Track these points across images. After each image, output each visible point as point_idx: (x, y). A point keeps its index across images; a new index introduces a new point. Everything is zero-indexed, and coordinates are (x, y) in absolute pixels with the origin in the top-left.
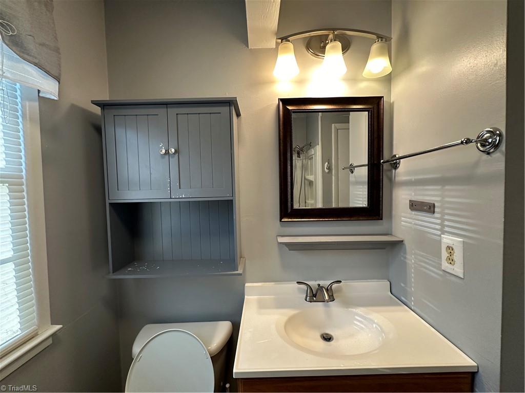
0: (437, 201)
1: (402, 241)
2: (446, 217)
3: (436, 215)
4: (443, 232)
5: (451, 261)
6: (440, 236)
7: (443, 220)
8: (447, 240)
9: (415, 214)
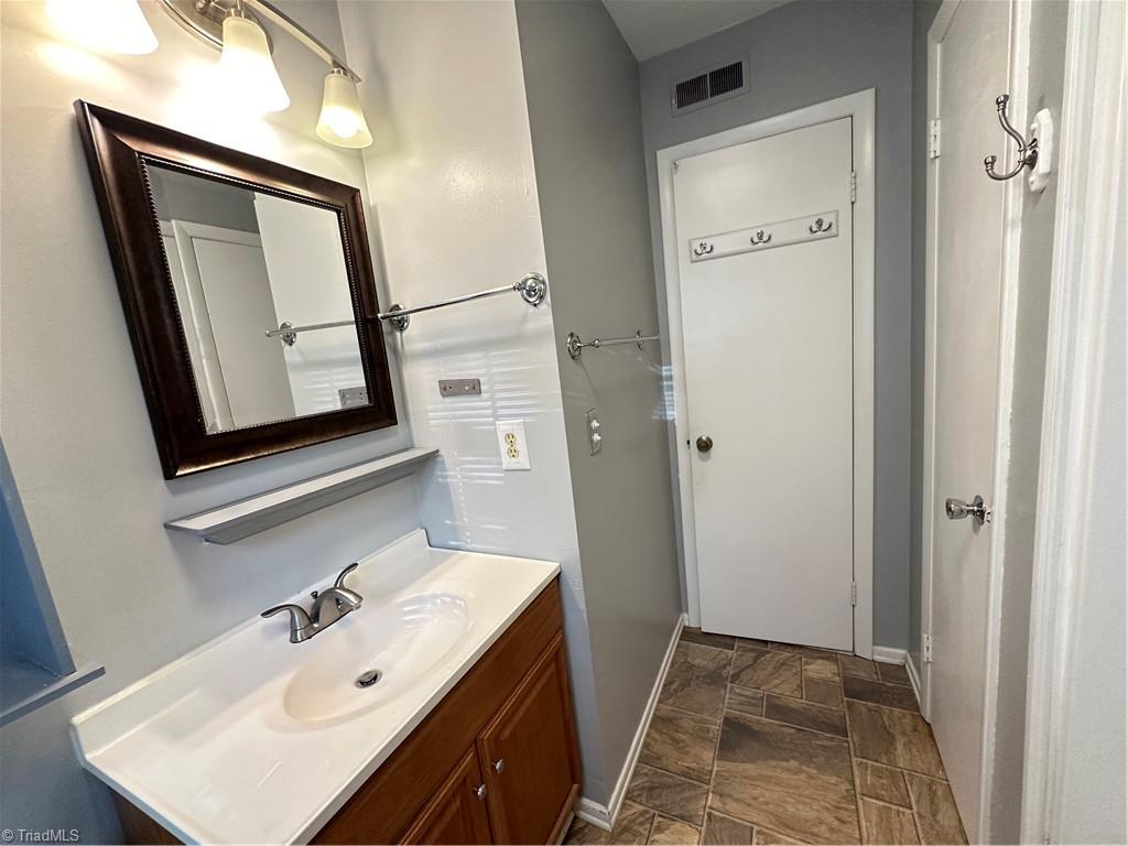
0: (483, 375)
1: (437, 451)
2: (499, 395)
3: (484, 395)
4: (497, 417)
5: (513, 453)
6: (494, 424)
7: (494, 400)
8: (503, 426)
9: (451, 403)
